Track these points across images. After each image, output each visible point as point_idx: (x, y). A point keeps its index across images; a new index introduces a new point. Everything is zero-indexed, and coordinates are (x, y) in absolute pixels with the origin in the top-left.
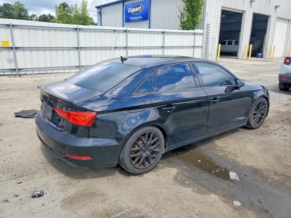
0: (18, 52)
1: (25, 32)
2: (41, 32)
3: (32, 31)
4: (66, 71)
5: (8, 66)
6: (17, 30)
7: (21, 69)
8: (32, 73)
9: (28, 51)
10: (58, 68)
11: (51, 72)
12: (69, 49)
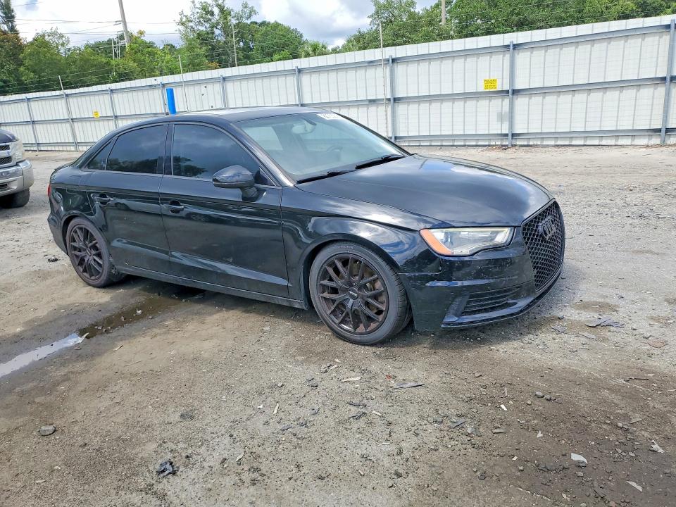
0: (519, 99)
1: (538, 55)
2: (571, 49)
3: (553, 50)
4: (621, 142)
5: (497, 128)
6: (523, 54)
7: (519, 135)
8: (539, 143)
9: (539, 95)
10: (602, 134)
11: (581, 142)
12: (639, 83)
